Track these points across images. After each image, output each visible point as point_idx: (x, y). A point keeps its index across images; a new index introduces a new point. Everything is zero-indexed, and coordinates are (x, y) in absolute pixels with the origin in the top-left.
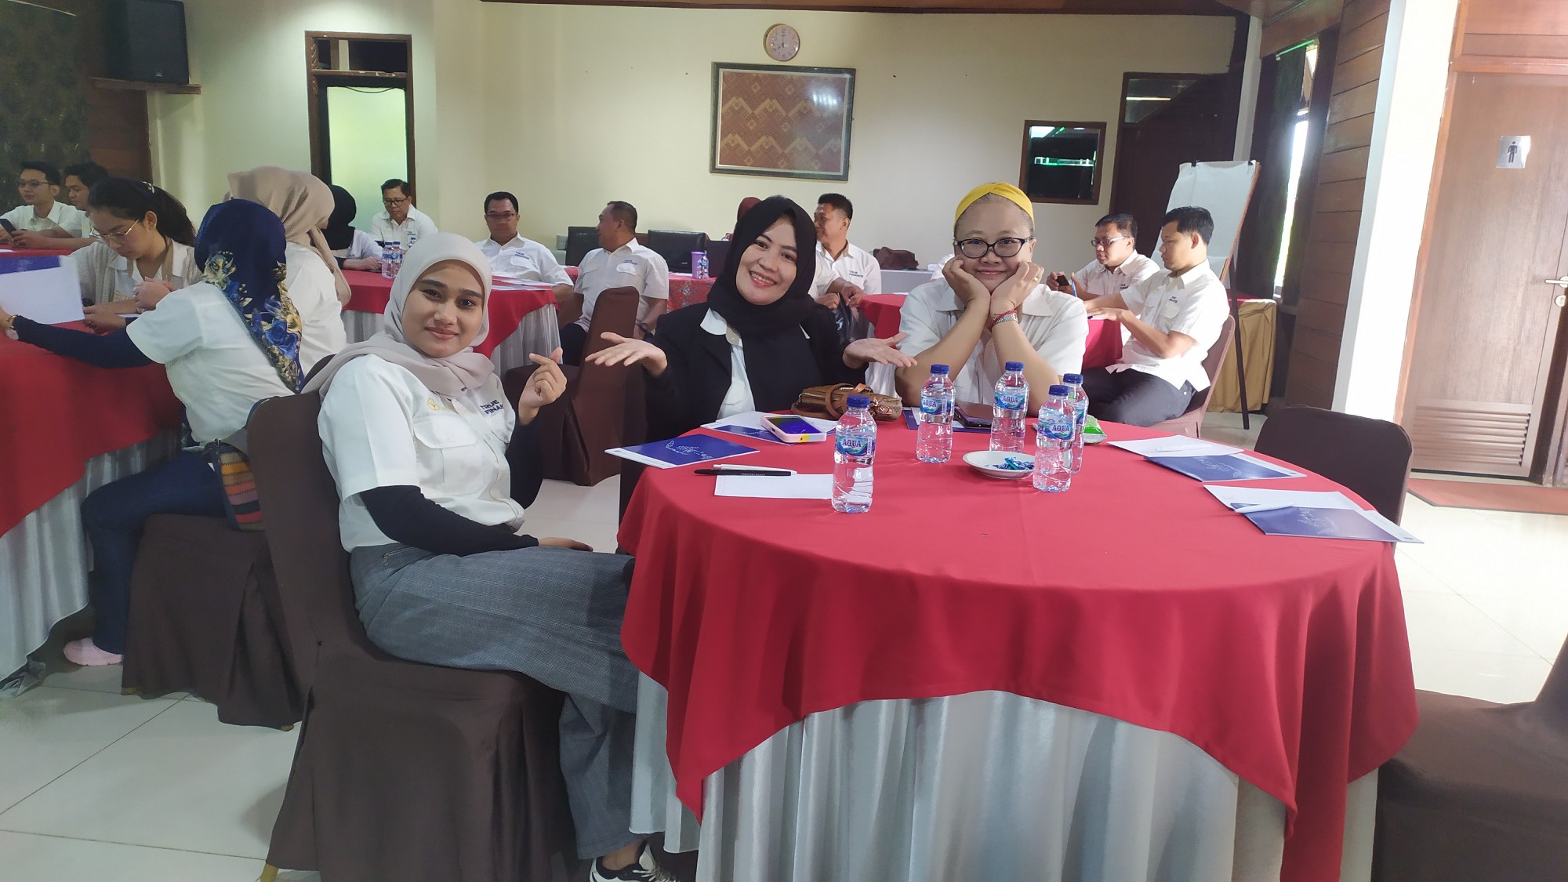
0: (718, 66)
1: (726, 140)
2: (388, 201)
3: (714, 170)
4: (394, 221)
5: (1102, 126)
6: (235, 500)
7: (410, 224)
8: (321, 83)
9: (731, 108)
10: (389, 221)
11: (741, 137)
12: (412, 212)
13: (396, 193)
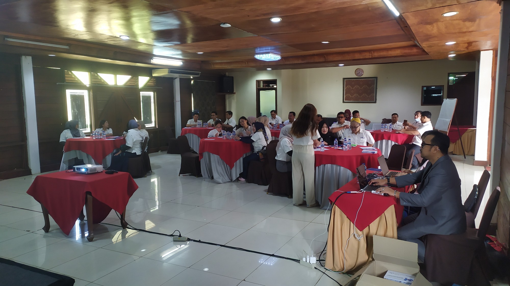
0: (344, 79)
1: (346, 95)
2: (272, 115)
3: (344, 102)
4: (273, 119)
5: (443, 86)
6: (261, 158)
7: (276, 119)
8: (258, 90)
9: (347, 88)
10: (272, 118)
11: (350, 94)
12: (277, 116)
13: (273, 113)
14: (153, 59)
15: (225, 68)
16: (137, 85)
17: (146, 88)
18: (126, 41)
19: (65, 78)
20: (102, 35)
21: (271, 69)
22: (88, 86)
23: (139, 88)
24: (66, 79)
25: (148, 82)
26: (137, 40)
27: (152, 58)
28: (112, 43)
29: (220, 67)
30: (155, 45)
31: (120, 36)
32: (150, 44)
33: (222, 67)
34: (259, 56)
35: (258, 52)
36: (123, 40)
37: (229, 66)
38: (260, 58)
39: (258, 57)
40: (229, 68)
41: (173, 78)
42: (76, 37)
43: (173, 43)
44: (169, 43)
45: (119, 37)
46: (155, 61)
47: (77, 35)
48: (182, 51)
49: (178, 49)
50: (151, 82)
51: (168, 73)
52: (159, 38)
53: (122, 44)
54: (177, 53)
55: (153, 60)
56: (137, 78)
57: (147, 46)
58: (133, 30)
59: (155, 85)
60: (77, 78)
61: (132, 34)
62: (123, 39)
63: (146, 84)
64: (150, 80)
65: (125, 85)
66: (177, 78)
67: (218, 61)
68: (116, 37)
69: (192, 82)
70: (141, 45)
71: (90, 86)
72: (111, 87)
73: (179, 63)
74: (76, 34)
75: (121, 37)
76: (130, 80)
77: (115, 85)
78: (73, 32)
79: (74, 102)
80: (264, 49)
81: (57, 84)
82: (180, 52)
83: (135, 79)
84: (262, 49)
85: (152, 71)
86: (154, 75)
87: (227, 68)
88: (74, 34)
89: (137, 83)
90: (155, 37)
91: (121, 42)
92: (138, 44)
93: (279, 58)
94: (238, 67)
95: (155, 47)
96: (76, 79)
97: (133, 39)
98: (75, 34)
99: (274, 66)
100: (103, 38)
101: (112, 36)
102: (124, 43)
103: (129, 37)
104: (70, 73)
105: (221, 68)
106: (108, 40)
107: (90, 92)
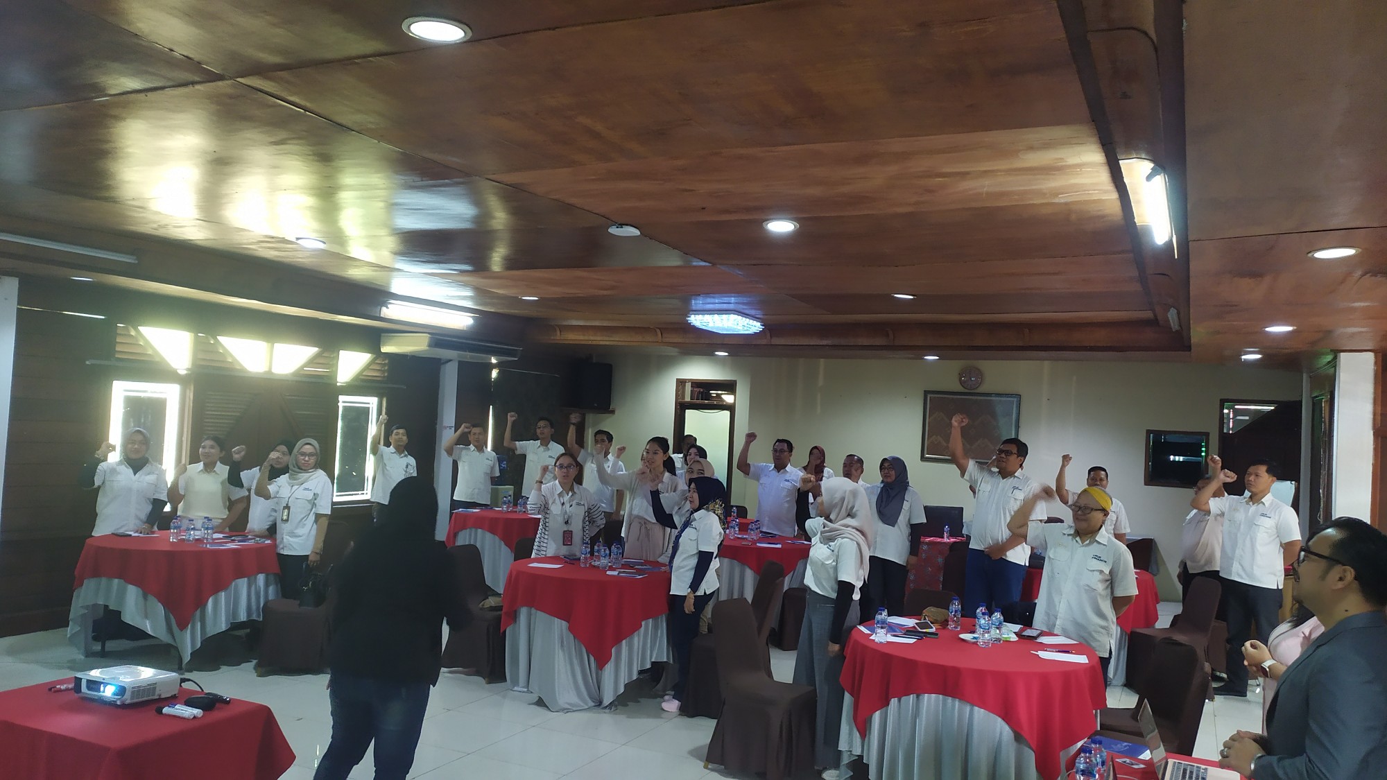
0: (928, 392)
5: (1207, 434)
8: (681, 408)
9: (934, 420)
14: (389, 306)
15: (594, 343)
16: (333, 376)
17: (361, 386)
18: (316, 253)
19: (115, 346)
20: (241, 233)
21: (727, 354)
22: (182, 372)
23: (338, 384)
24: (118, 348)
25: (367, 367)
26: (347, 251)
27: (385, 304)
28: (270, 254)
29: (581, 337)
30: (399, 270)
31: (298, 239)
32: (384, 265)
33: (586, 338)
34: (699, 317)
35: (700, 307)
36: (304, 249)
37: (607, 339)
38: (705, 324)
39: (696, 320)
40: (607, 343)
41: (440, 359)
42: (161, 232)
43: (455, 268)
44: (442, 265)
45: (294, 240)
46: (393, 311)
47: (165, 226)
48: (477, 289)
49: (465, 285)
50: (374, 368)
51: (430, 346)
52: (416, 251)
53: (300, 260)
54: (461, 295)
55: (387, 308)
56: (335, 355)
57: (376, 271)
58: (339, 224)
59: (384, 377)
60: (152, 347)
61: (336, 236)
62: (306, 248)
63: (361, 373)
64: (372, 362)
65: (296, 374)
66: (450, 360)
67: (575, 323)
68: (284, 241)
69: (494, 374)
70: (356, 266)
71: (190, 372)
72: (253, 377)
73: (462, 322)
74: (163, 223)
75: (299, 242)
76: (312, 362)
77: (266, 373)
78: (155, 218)
79: (132, 420)
80: (717, 301)
81: (87, 363)
82: (469, 293)
83: (327, 357)
84: (709, 300)
85: (380, 336)
86: (386, 349)
87: (601, 343)
88: (154, 222)
89: (334, 369)
90: (401, 248)
91: (300, 254)
92: (350, 262)
93: (757, 328)
94: (634, 344)
95: (400, 273)
96: (150, 352)
97: (336, 249)
98: (160, 224)
99: (737, 346)
100: (245, 241)
101: (273, 238)
102: (308, 257)
103: (324, 243)
104: (133, 333)
105: (583, 343)
106: (259, 247)
107: (188, 391)
